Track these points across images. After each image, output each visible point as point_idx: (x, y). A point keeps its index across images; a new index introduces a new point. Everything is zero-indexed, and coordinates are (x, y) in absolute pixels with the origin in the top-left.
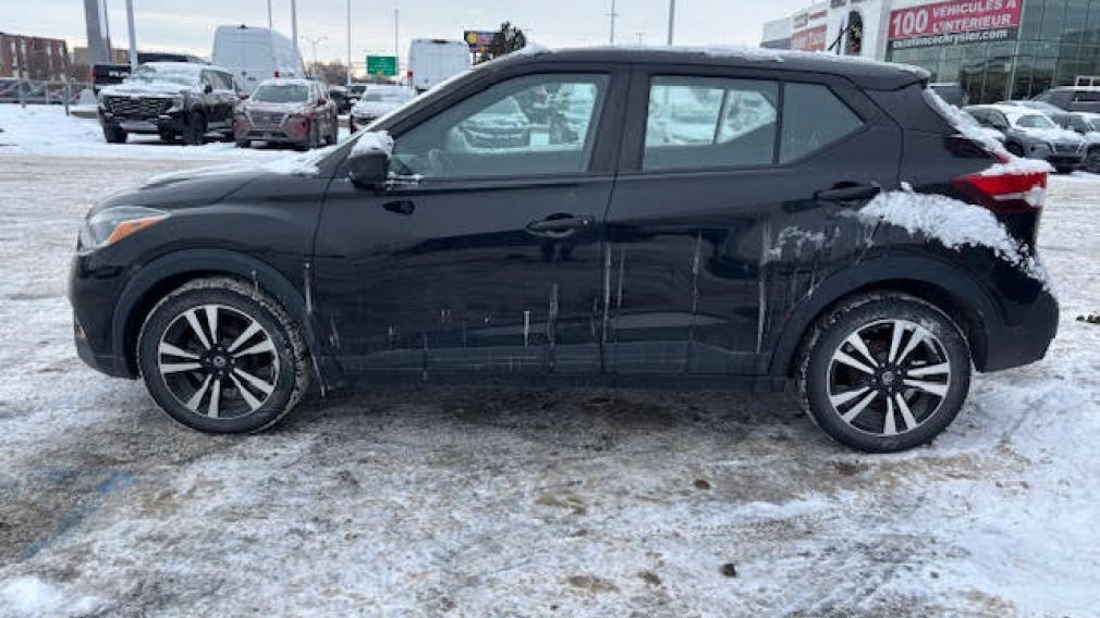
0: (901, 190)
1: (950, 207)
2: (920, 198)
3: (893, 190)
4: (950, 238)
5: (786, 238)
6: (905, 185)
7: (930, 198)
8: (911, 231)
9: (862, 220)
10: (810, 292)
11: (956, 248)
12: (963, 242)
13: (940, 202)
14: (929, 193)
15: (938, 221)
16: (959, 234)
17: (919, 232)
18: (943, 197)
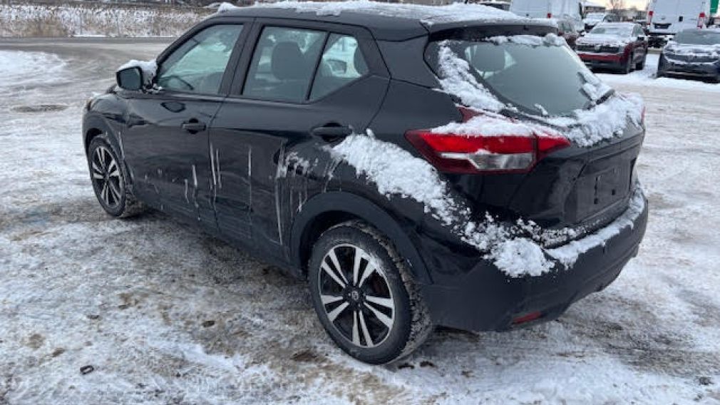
0: (366, 134)
1: (396, 156)
2: (375, 143)
3: (360, 134)
4: (386, 185)
5: (290, 161)
6: (369, 131)
7: (384, 145)
8: (358, 172)
9: (332, 155)
10: (300, 207)
11: (388, 196)
12: (395, 191)
13: (389, 151)
14: (385, 141)
15: (381, 167)
16: (393, 183)
17: (364, 175)
18: (394, 146)
